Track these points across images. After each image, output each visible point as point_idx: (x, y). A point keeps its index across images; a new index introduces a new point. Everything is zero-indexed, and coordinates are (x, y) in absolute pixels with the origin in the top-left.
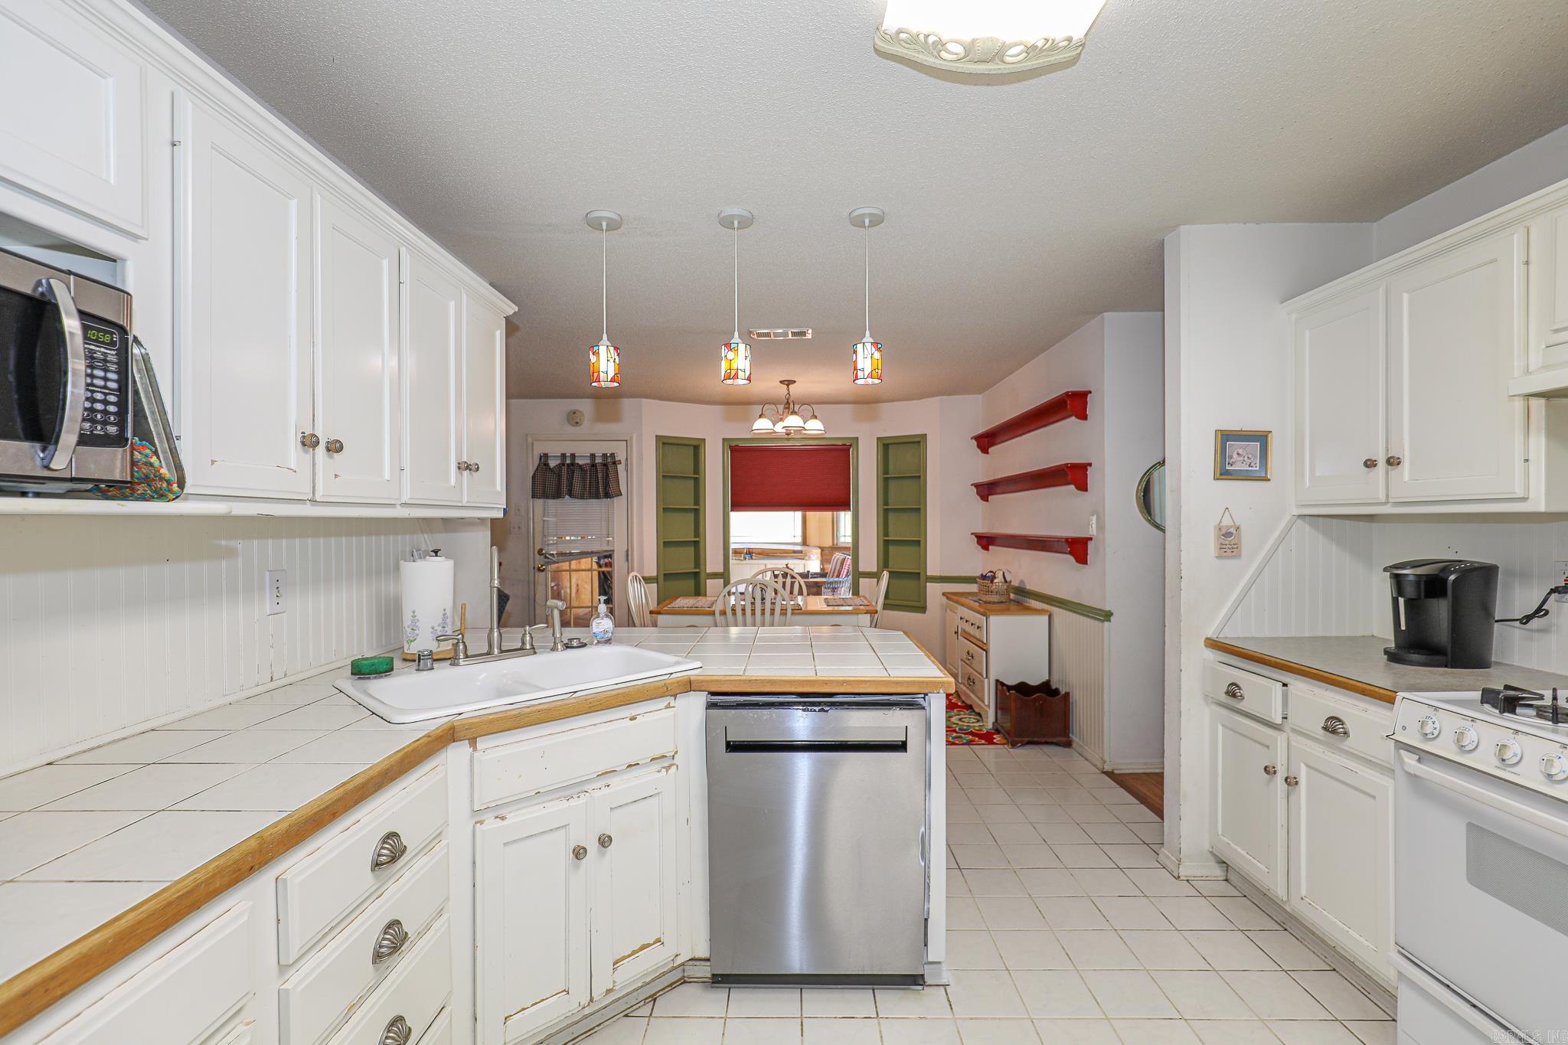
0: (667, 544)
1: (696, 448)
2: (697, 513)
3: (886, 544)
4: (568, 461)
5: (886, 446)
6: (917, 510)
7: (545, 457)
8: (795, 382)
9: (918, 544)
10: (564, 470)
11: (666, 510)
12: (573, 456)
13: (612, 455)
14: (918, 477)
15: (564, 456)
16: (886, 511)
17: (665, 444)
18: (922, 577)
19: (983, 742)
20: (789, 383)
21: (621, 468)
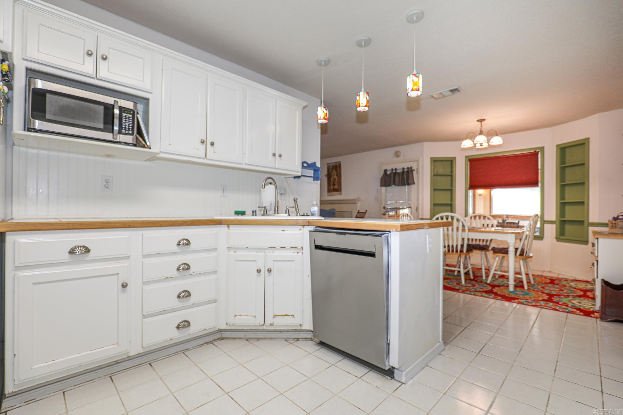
0: (435, 205)
1: (451, 162)
2: (451, 191)
3: (563, 205)
4: (394, 172)
5: (563, 150)
6: (583, 184)
7: (385, 171)
8: (484, 120)
9: (582, 204)
10: (392, 175)
11: (435, 190)
12: (396, 169)
13: (411, 168)
14: (583, 165)
15: (392, 170)
16: (563, 186)
17: (435, 161)
18: (586, 223)
19: (582, 314)
20: (481, 121)
21: (415, 173)
